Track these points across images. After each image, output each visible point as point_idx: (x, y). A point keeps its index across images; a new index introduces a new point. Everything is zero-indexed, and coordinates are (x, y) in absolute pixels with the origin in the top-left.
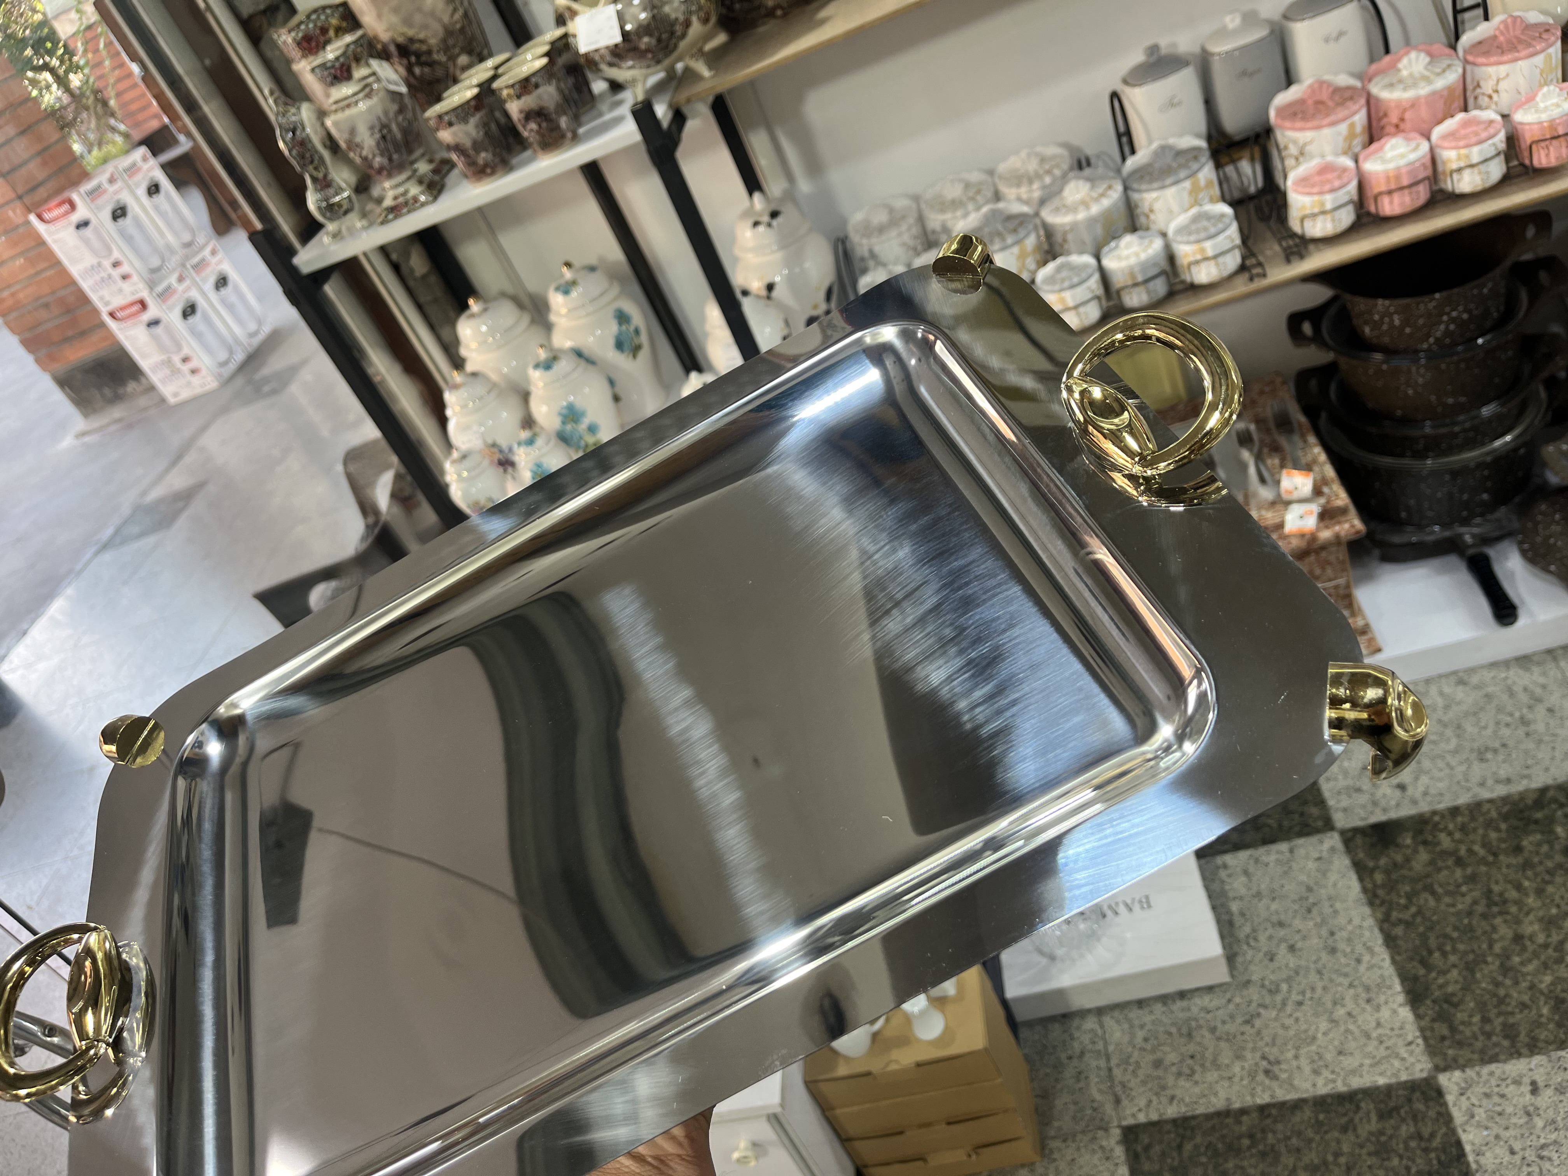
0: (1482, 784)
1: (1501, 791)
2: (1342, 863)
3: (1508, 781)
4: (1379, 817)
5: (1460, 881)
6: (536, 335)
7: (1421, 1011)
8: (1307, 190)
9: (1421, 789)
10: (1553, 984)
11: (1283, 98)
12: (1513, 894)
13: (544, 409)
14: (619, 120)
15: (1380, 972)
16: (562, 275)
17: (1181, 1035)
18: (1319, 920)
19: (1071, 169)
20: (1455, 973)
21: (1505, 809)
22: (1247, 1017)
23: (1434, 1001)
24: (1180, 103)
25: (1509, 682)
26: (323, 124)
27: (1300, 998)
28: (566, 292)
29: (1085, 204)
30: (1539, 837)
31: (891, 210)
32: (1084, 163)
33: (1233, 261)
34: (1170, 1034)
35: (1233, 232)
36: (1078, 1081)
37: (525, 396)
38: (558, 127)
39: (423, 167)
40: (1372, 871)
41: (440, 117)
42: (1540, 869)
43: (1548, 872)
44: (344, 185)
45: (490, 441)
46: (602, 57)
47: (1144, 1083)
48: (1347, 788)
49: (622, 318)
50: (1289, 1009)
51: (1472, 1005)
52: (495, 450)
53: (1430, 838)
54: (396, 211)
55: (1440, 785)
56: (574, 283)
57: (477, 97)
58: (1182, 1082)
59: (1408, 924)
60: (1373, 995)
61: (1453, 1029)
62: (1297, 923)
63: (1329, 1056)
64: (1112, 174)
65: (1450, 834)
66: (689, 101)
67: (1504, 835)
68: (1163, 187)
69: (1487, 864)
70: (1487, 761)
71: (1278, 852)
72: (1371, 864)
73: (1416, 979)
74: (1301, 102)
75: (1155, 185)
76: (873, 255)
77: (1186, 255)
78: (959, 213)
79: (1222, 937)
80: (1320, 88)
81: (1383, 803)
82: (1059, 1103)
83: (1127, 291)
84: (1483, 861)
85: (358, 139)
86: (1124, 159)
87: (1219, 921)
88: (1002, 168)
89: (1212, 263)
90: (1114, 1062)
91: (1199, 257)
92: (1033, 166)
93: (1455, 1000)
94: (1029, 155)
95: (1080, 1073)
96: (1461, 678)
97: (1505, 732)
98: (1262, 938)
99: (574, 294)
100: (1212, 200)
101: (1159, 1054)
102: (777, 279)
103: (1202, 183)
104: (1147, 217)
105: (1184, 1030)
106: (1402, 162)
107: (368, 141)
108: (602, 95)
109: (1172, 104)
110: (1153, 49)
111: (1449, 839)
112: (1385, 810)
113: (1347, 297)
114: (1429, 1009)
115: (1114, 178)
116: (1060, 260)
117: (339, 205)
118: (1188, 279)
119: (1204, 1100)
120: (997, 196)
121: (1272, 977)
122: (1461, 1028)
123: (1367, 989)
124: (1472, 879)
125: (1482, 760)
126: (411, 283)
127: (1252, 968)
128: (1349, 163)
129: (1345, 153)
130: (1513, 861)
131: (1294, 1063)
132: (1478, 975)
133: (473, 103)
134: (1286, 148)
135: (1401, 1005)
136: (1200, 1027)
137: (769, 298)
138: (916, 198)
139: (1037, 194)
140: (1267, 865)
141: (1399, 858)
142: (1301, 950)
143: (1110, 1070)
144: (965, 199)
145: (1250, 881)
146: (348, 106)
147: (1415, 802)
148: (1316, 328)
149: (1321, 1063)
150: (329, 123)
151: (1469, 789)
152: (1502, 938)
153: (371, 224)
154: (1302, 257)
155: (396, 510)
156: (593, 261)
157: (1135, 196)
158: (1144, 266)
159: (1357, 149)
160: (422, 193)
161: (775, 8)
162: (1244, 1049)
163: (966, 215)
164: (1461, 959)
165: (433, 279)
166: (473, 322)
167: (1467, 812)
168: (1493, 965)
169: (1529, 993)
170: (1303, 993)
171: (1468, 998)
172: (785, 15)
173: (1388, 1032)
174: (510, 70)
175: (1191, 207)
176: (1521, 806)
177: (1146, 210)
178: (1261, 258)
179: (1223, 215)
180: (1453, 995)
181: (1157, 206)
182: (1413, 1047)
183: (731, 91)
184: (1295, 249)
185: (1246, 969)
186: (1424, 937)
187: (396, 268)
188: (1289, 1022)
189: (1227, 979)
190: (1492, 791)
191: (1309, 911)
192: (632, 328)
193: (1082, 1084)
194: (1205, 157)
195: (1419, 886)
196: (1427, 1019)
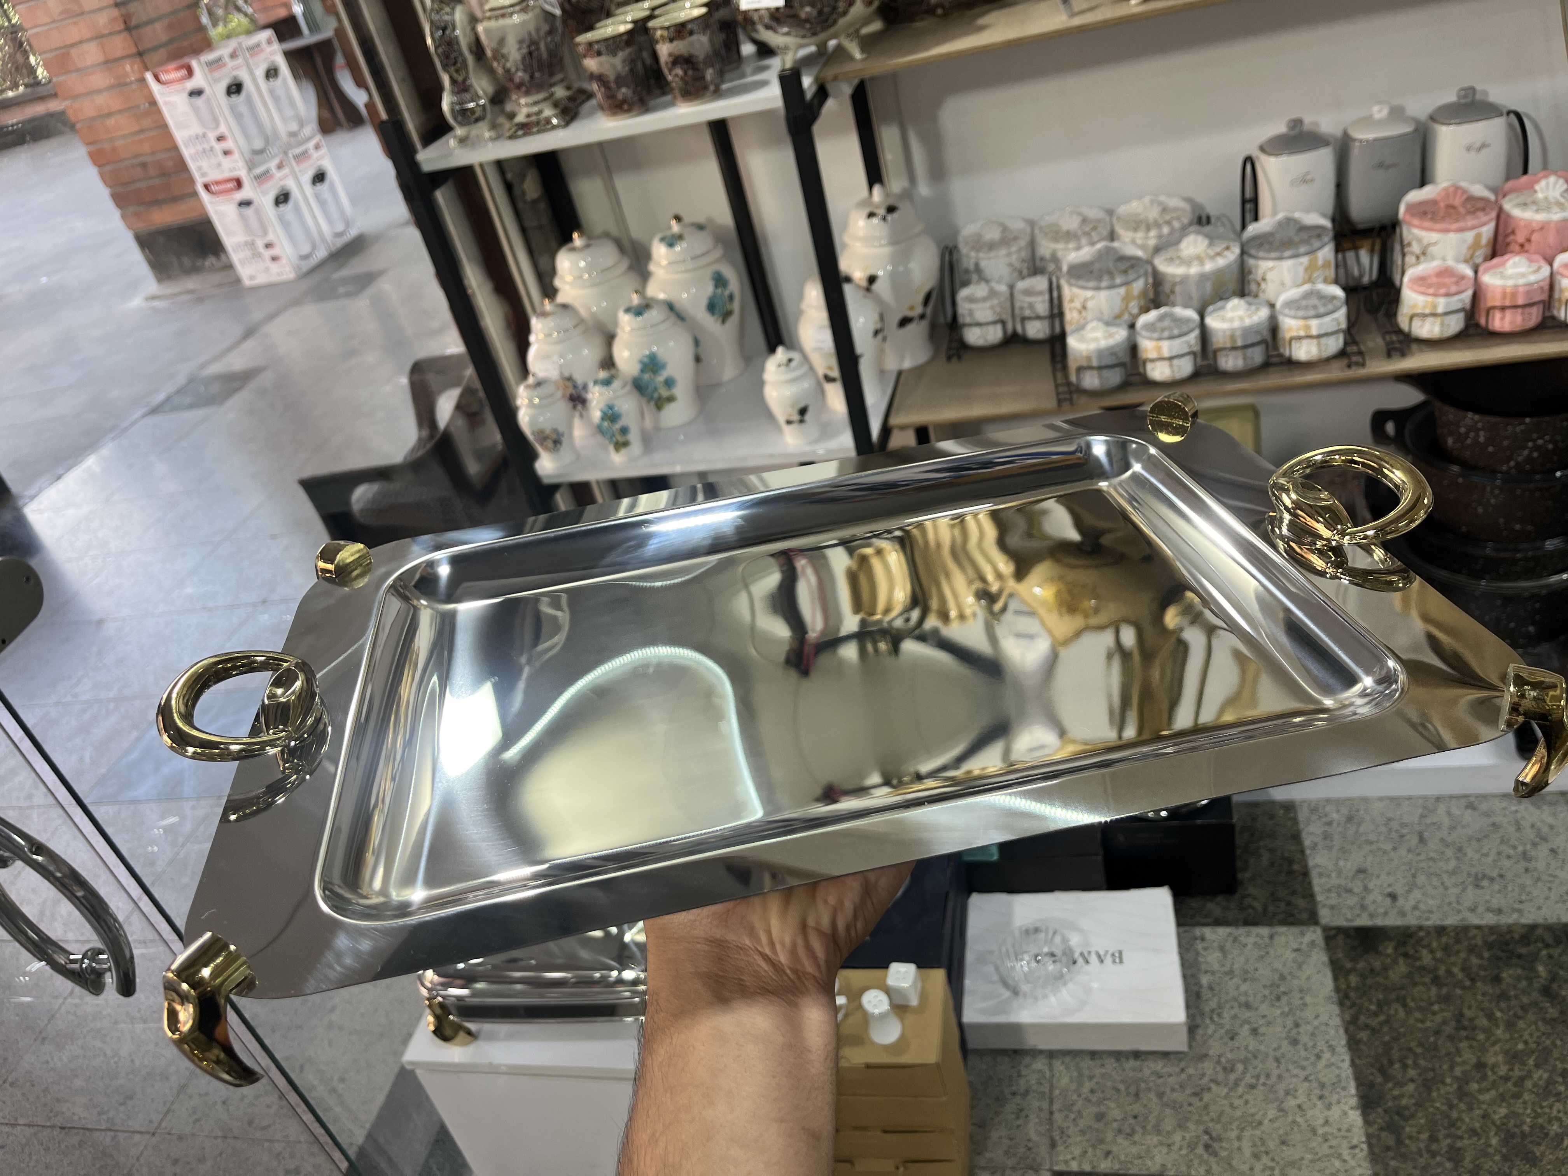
0: (1473, 910)
1: (1490, 919)
2: (1319, 958)
3: (1499, 911)
4: (1364, 921)
5: (1433, 999)
6: (631, 281)
7: (1371, 1118)
8: (1423, 289)
9: (1412, 903)
10: (1506, 1116)
11: (1414, 196)
12: (1483, 1022)
13: (626, 354)
14: (764, 84)
15: (1337, 1072)
16: (670, 228)
17: (1128, 1094)
18: (1286, 1009)
19: (1191, 224)
20: (1411, 1087)
21: (1492, 938)
22: (1198, 1090)
23: (1385, 1111)
24: (1312, 180)
25: (1519, 816)
26: (474, 29)
27: (1253, 1081)
28: (671, 245)
29: (1200, 260)
30: (1519, 971)
31: (1005, 229)
32: (1204, 219)
33: (1334, 344)
34: (1118, 1090)
35: (1341, 315)
36: (1018, 1118)
37: (610, 338)
38: (703, 78)
39: (560, 92)
40: (1349, 972)
41: (590, 44)
42: (1514, 1003)
43: (1522, 1008)
44: (481, 93)
45: (567, 374)
46: (761, 17)
47: (1082, 1132)
48: (1339, 886)
49: (719, 281)
50: (1240, 1090)
51: (1423, 1121)
52: (569, 384)
53: (1412, 952)
54: (525, 129)
55: (1431, 902)
56: (680, 237)
57: (629, 33)
58: (1120, 1140)
59: (1374, 1031)
60: (1326, 1093)
61: (1399, 1142)
62: (1264, 1008)
63: (1271, 1144)
64: (1232, 236)
65: (1432, 951)
66: (836, 78)
67: (1485, 963)
68: (1281, 258)
69: (1464, 988)
70: (1483, 888)
71: (1257, 935)
72: (1349, 965)
73: (1371, 1085)
74: (1434, 202)
75: (1273, 255)
76: (978, 270)
77: (1290, 329)
78: (1071, 245)
79: (1188, 1006)
80: (1455, 192)
81: (1372, 908)
82: (994, 1135)
83: (1224, 352)
84: (1460, 984)
85: (505, 51)
86: (1244, 227)
87: (1187, 990)
88: (1123, 210)
89: (1315, 341)
90: (1056, 1107)
91: (1302, 333)
92: (1153, 214)
93: (1407, 1113)
94: (1152, 202)
95: (1021, 1110)
96: (1471, 802)
97: (1506, 863)
98: (1226, 1015)
99: (678, 248)
100: (1325, 281)
101: (1103, 1108)
102: (880, 273)
103: (1320, 262)
104: (1259, 285)
105: (1133, 1090)
106: (1521, 281)
107: (514, 53)
108: (749, 57)
109: (1305, 180)
110: (1297, 123)
111: (1430, 956)
112: (1372, 916)
113: (1438, 404)
114: (1379, 1117)
115: (1235, 241)
116: (1163, 310)
117: (472, 110)
118: (1287, 353)
119: (1140, 1161)
120: (1112, 236)
121: (1230, 1056)
122: (1407, 1142)
123: (1322, 1086)
124: (1445, 999)
125: (1477, 886)
126: (520, 205)
127: (1211, 1042)
128: (1469, 272)
129: (1466, 261)
130: (1489, 989)
131: (1236, 1144)
132: (1434, 1094)
133: (625, 37)
134: (1409, 244)
135: (1352, 1108)
136: (1149, 1089)
137: (868, 290)
138: (1032, 223)
139: (1152, 242)
140: (1245, 946)
141: (1377, 965)
142: (1263, 1035)
143: (1051, 1113)
144: (1080, 233)
145: (1225, 957)
146: (503, 16)
147: (1403, 914)
148: (1399, 429)
149: (1263, 1149)
150: (480, 28)
151: (1459, 912)
152: (1464, 1063)
153: (498, 137)
154: (1403, 355)
155: (461, 422)
156: (701, 219)
157: (1251, 262)
158: (1246, 331)
159: (1479, 260)
160: (556, 116)
161: (937, 6)
162: (1188, 1119)
163: (1079, 248)
164: (1420, 1075)
165: (542, 206)
166: (573, 256)
167: (1452, 934)
168: (1450, 1088)
169: (1482, 1121)
170: (1258, 1077)
171: (1420, 1114)
172: (945, 16)
173: (1335, 1131)
174: (666, 13)
175: (1304, 283)
176: (1508, 937)
177: (1259, 278)
178: (1363, 348)
179: (1334, 298)
180: (1406, 1108)
181: (1270, 276)
182: (1357, 1151)
183: (873, 79)
184: (1398, 346)
185: (1205, 1042)
186: (1387, 1047)
187: (509, 187)
188: (1237, 1102)
189: (1184, 1048)
190: (1482, 919)
191: (1278, 998)
192: (727, 293)
193: (1019, 1122)
194: (1328, 237)
195: (1393, 996)
196: (1376, 1126)
